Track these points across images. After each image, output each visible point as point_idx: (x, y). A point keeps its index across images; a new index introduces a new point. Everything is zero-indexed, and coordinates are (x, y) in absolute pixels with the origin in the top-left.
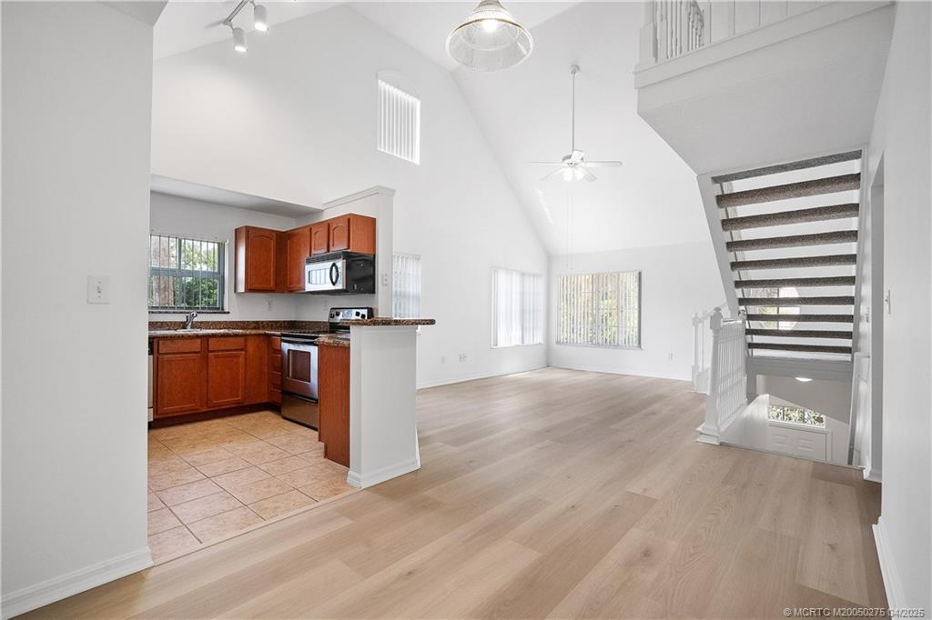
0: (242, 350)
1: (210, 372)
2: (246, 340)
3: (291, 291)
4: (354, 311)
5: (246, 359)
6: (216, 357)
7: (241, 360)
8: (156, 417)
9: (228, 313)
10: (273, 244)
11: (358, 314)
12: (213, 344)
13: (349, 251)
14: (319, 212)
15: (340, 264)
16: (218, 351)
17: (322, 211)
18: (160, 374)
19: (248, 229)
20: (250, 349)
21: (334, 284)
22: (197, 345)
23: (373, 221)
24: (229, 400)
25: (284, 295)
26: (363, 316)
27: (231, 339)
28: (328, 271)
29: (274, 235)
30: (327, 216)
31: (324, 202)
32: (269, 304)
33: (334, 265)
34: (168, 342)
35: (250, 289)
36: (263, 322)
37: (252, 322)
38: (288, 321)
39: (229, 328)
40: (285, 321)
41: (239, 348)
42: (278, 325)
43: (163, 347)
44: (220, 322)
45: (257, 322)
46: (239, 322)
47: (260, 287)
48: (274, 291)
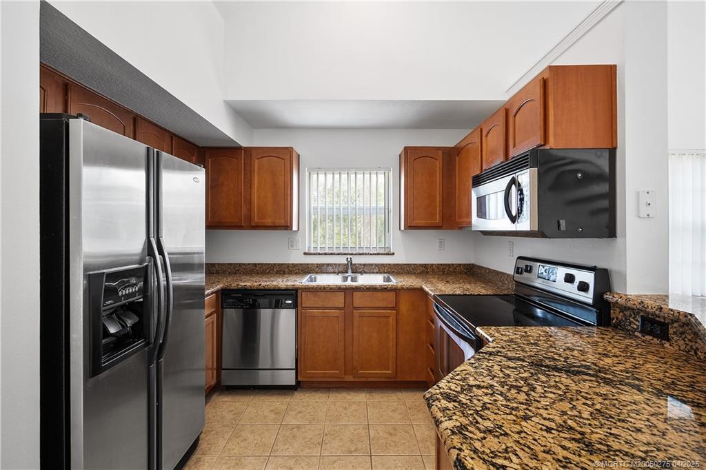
0: (393, 308)
1: (355, 333)
2: (398, 296)
3: (460, 228)
4: (561, 272)
5: (397, 321)
6: (361, 316)
7: (392, 321)
8: (298, 379)
9: (393, 254)
10: (438, 165)
11: (570, 279)
13: (547, 147)
15: (526, 178)
19: (407, 151)
20: (403, 308)
21: (513, 219)
22: (339, 300)
23: (609, 73)
24: (375, 373)
25: (454, 231)
26: (583, 287)
27: (380, 294)
28: (501, 196)
29: (440, 152)
32: (441, 243)
33: (513, 181)
35: (412, 226)
36: (432, 265)
37: (420, 265)
38: (464, 265)
39: (394, 272)
40: (460, 265)
41: (390, 306)
42: (451, 270)
43: (306, 301)
44: (383, 265)
45: (425, 266)
46: (404, 265)
47: (422, 223)
48: (441, 227)
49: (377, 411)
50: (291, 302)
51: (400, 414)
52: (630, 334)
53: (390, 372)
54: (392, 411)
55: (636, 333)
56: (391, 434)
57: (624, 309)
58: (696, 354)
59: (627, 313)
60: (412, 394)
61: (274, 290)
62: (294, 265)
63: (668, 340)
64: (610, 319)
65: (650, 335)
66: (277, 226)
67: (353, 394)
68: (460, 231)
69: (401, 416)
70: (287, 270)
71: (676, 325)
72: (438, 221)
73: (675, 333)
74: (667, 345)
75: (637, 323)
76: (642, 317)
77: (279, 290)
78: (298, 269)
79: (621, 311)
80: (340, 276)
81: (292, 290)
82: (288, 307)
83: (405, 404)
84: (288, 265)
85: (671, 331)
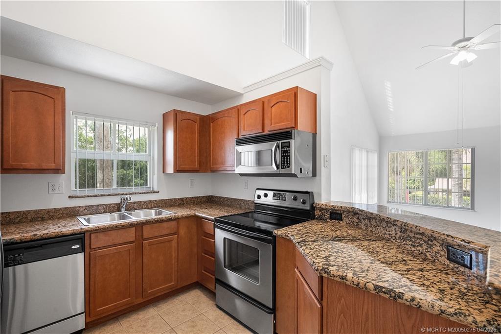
0: (174, 234)
1: (145, 261)
2: (178, 223)
3: (214, 172)
5: (178, 243)
6: (150, 244)
7: (174, 244)
8: (88, 321)
9: (158, 192)
10: (197, 126)
12: (147, 232)
14: (240, 95)
16: (151, 238)
17: (243, 94)
18: (92, 272)
19: (176, 113)
20: (182, 231)
22: (131, 235)
23: (314, 97)
25: (208, 174)
27: (165, 224)
29: (198, 118)
30: (245, 100)
31: (244, 86)
32: (192, 182)
34: (101, 236)
35: (178, 170)
36: (186, 198)
37: (178, 199)
38: (206, 196)
39: (159, 206)
40: (204, 197)
41: (173, 232)
42: (199, 201)
43: (97, 242)
44: (150, 202)
45: (182, 199)
46: (167, 200)
47: (187, 167)
48: (198, 171)
49: (172, 316)
50: (78, 246)
51: (189, 310)
52: (325, 220)
53: (173, 283)
54: (183, 311)
55: (328, 220)
56: (193, 327)
57: (321, 209)
58: (353, 223)
59: (323, 212)
60: (187, 294)
61: (56, 237)
62: (56, 210)
63: (342, 220)
64: (315, 216)
65: (334, 219)
66: (45, 169)
67: (141, 313)
68: (213, 174)
69: (191, 312)
70: (46, 216)
71: (345, 213)
72: (196, 166)
73: (345, 217)
74: (341, 222)
75: (328, 215)
76: (330, 212)
77: (63, 236)
78: (62, 214)
79: (320, 211)
80: (116, 215)
81: (80, 233)
82: (76, 252)
83: (187, 303)
84: (48, 211)
85: (343, 216)
